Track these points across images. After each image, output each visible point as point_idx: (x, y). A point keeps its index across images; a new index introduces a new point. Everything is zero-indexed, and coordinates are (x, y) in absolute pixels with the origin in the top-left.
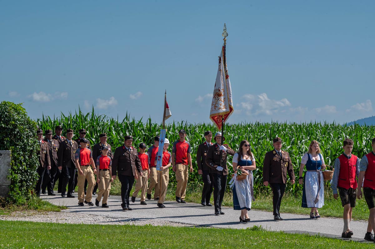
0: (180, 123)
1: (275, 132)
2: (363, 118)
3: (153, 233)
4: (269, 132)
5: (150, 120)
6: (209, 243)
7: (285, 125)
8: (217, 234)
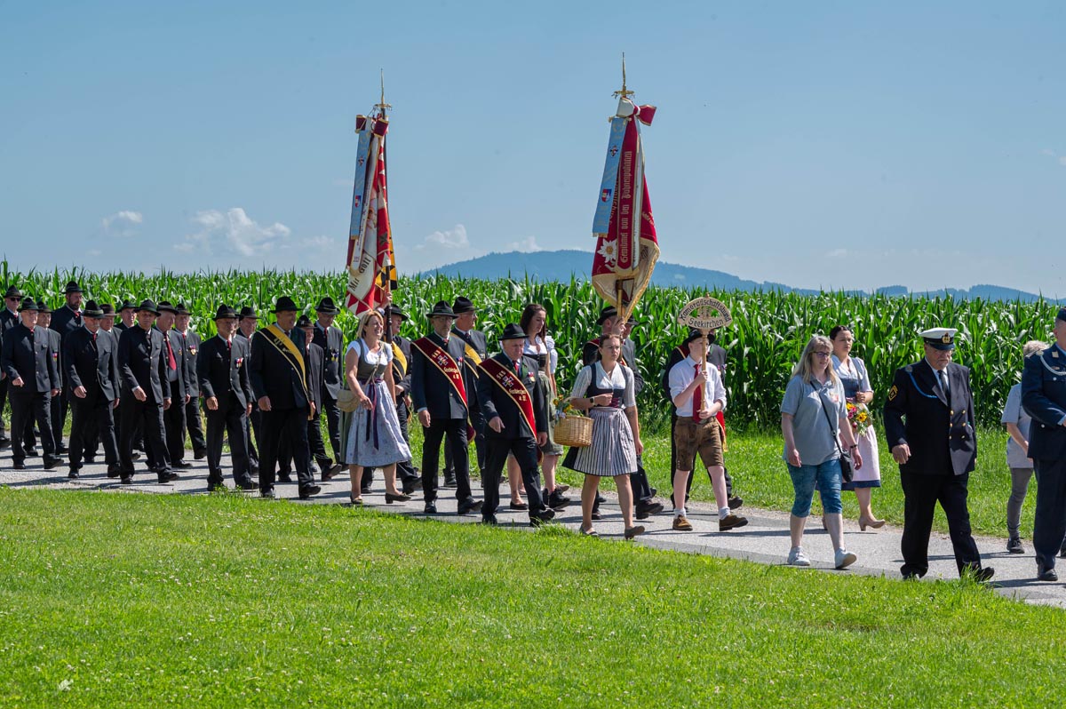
0: (70, 271)
1: (270, 290)
2: (455, 263)
3: (11, 504)
4: (258, 291)
5: (6, 265)
6: (129, 524)
7: (293, 276)
8: (148, 506)
